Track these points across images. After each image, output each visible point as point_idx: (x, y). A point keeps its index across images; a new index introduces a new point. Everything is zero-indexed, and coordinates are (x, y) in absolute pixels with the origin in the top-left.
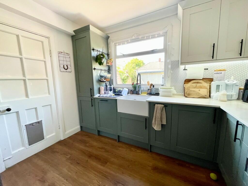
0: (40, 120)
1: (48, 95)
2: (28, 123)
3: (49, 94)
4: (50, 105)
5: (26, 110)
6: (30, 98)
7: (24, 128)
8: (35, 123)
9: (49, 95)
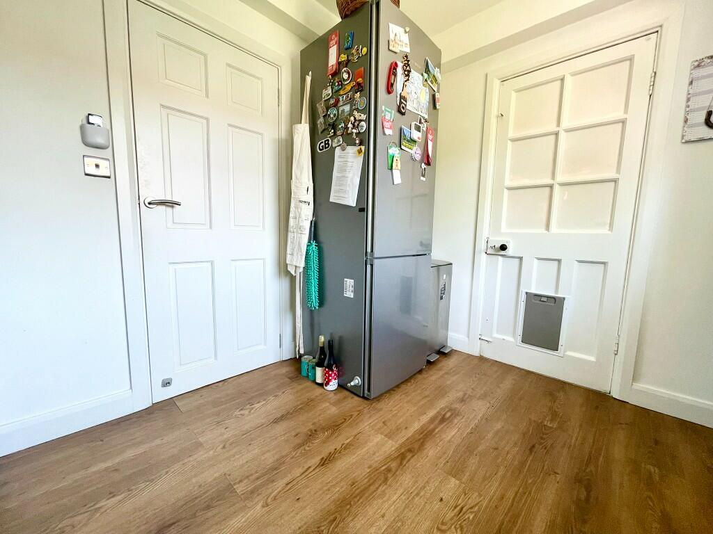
0: (559, 295)
1: (605, 231)
2: (534, 290)
3: (609, 230)
4: (604, 263)
5: (539, 259)
6: (552, 232)
7: (523, 297)
8: (548, 297)
9: (610, 232)
